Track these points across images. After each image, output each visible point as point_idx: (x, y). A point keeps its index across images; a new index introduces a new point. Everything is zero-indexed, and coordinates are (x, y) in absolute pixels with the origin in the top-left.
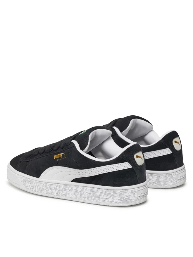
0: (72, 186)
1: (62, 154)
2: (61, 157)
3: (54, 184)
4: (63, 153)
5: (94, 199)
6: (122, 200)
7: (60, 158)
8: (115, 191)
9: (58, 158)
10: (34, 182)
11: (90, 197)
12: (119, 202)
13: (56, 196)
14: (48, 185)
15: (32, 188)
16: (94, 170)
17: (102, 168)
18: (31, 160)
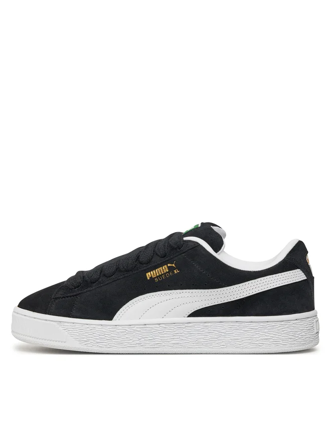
0: (190, 325)
1: (169, 268)
2: (167, 272)
3: (151, 326)
4: (169, 265)
5: (240, 343)
6: (297, 338)
7: (162, 274)
8: (283, 323)
9: (157, 277)
10: (103, 330)
11: (230, 341)
12: (291, 344)
13: (157, 349)
14: (137, 329)
15: (98, 341)
16: (244, 287)
17: (260, 282)
18: (85, 291)
